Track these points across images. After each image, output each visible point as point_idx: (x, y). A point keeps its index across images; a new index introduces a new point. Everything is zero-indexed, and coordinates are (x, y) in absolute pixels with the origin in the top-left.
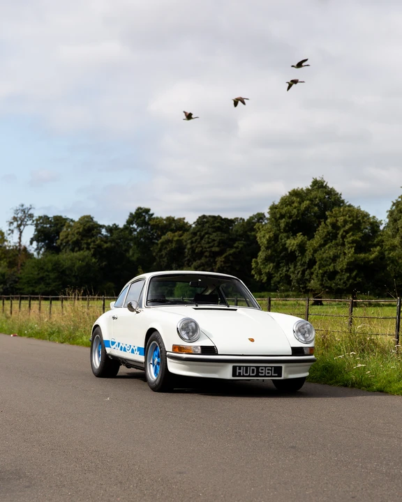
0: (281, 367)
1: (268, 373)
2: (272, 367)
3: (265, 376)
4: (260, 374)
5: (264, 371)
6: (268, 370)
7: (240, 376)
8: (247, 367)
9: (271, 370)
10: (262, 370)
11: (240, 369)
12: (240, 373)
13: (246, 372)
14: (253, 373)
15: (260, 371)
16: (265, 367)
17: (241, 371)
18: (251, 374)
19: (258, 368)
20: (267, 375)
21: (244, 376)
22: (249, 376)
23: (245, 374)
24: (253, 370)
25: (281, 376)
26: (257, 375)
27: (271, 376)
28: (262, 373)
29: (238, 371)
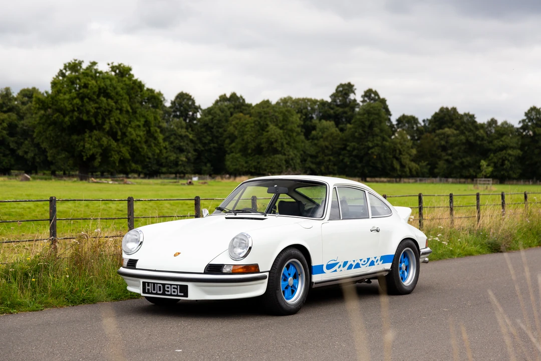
0: (187, 286)
1: (174, 292)
2: (177, 285)
3: (171, 295)
4: (166, 293)
5: (169, 289)
6: (174, 288)
7: (149, 293)
8: (154, 283)
9: (177, 289)
10: (168, 288)
11: (148, 286)
12: (148, 289)
13: (154, 290)
14: (160, 290)
15: (166, 289)
16: (171, 285)
17: (150, 288)
18: (159, 292)
19: (164, 285)
20: (173, 293)
21: (152, 293)
22: (157, 294)
23: (153, 292)
24: (160, 287)
25: (187, 297)
26: (164, 294)
27: (177, 295)
28: (168, 291)
29: (147, 287)
